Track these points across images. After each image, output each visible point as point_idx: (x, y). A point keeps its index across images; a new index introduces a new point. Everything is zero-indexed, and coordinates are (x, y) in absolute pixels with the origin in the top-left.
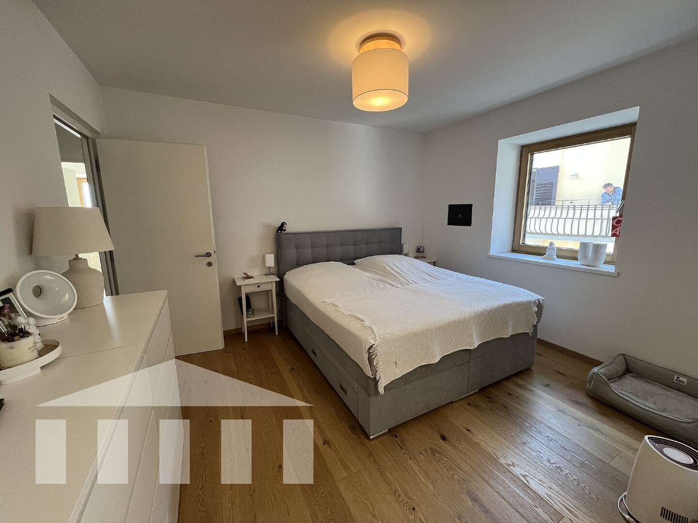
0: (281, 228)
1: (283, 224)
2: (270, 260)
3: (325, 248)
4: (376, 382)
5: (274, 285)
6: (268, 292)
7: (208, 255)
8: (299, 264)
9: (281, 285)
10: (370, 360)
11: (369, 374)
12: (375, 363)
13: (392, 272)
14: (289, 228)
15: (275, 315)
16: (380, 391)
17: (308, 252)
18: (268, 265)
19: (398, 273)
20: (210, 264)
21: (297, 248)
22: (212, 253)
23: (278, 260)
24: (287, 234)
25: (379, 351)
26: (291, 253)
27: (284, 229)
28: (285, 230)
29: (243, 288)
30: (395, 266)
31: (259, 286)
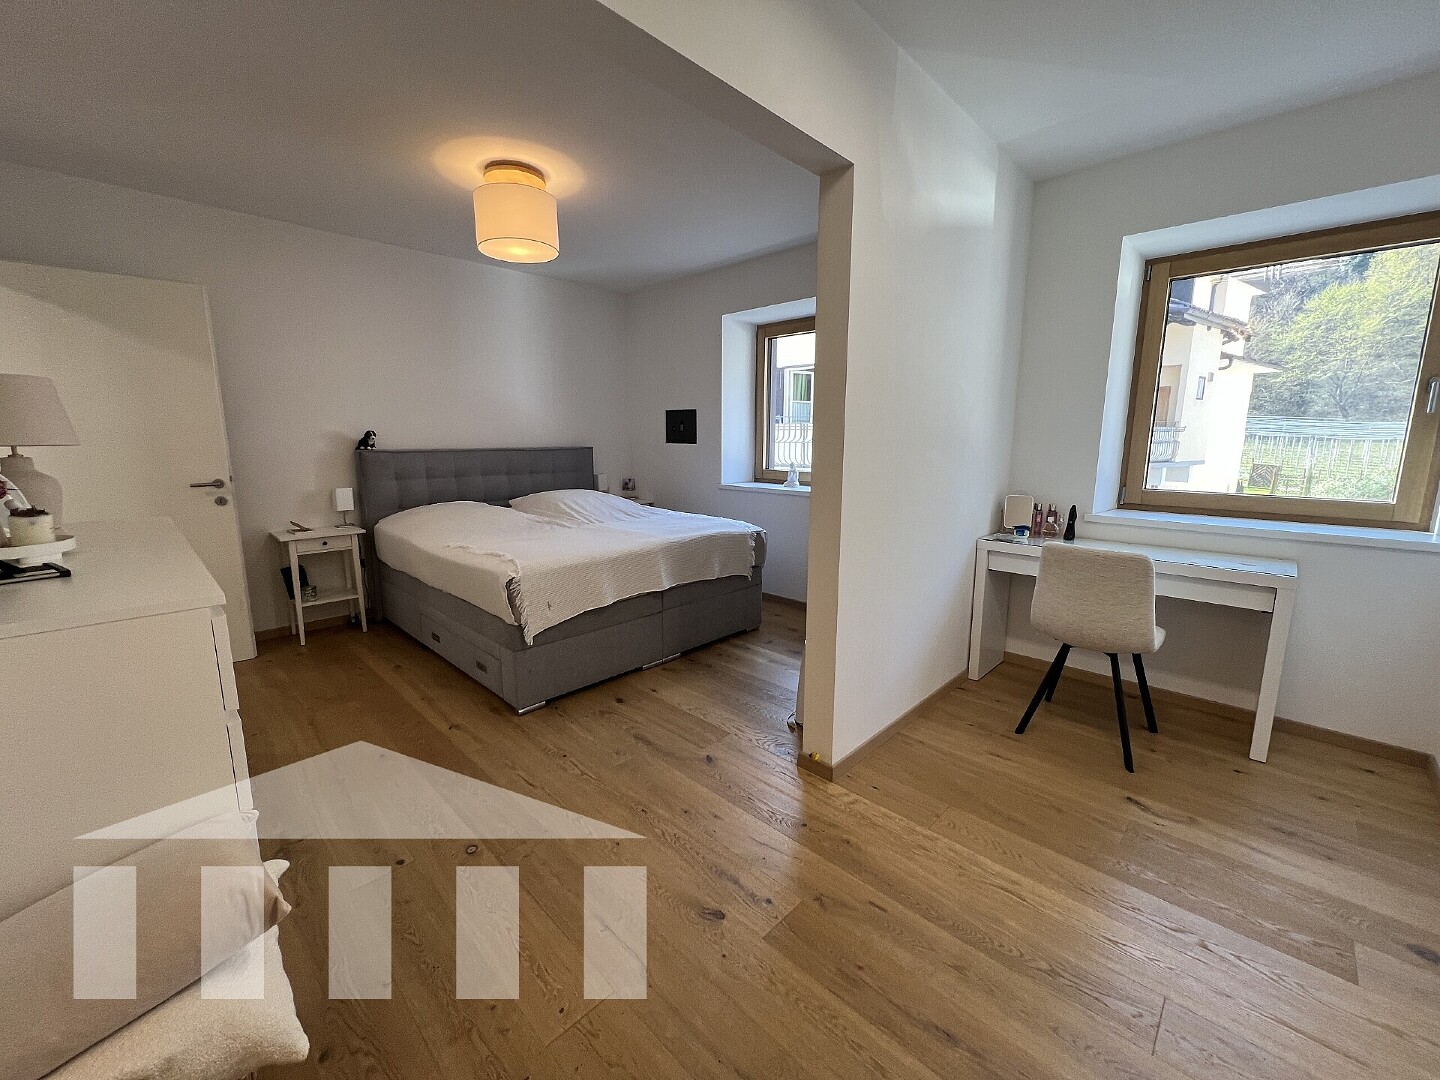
0: (366, 440)
1: (368, 435)
2: (346, 499)
3: (453, 479)
4: (520, 629)
5: (356, 541)
6: (341, 555)
7: (219, 484)
8: (402, 507)
9: (368, 542)
10: (511, 600)
11: (510, 619)
12: (518, 602)
13: (568, 510)
14: (381, 442)
15: (361, 596)
16: (528, 641)
17: (420, 485)
18: (340, 508)
19: (578, 512)
20: (221, 501)
21: (398, 477)
22: (226, 480)
23: (359, 498)
24: (378, 452)
25: (524, 587)
26: (388, 487)
27: (371, 443)
28: (373, 446)
29: (292, 548)
30: (577, 504)
31: (325, 544)
